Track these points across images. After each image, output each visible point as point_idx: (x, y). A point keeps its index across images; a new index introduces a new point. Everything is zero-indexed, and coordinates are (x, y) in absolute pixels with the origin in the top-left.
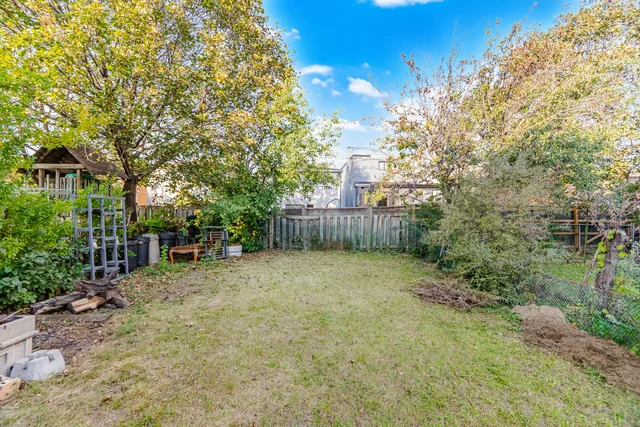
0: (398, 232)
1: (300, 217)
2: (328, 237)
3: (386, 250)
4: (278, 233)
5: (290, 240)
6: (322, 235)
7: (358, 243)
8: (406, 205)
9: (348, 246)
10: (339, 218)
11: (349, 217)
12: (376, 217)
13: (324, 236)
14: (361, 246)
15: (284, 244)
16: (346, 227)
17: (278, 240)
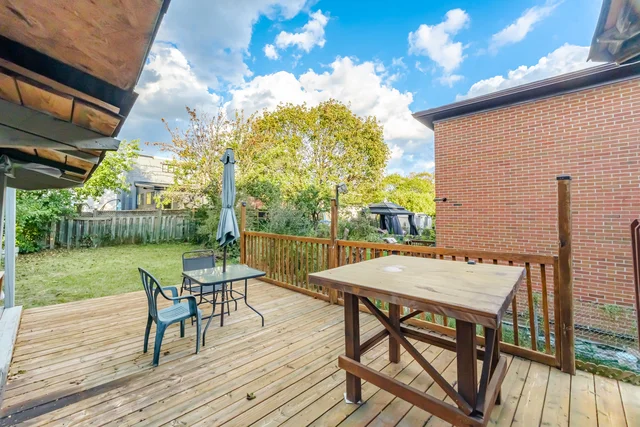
0: (181, 227)
1: (91, 219)
2: (119, 234)
3: (173, 242)
4: (62, 233)
5: (77, 239)
6: (113, 233)
7: (148, 237)
8: (188, 209)
9: (139, 241)
10: (132, 219)
11: (141, 218)
12: (164, 217)
13: (116, 233)
14: (151, 240)
15: (69, 243)
16: (138, 226)
17: (61, 240)
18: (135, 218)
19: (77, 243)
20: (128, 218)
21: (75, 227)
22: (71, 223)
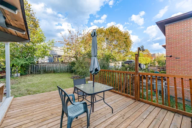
0: (67, 68)
1: (40, 65)
2: (49, 70)
3: (64, 72)
4: (32, 69)
5: (37, 71)
6: (47, 69)
7: (57, 71)
8: (69, 62)
9: (54, 72)
10: (52, 65)
11: (55, 65)
12: (62, 64)
13: (48, 69)
14: (58, 72)
15: (34, 72)
16: (54, 67)
17: (32, 71)
18: (53, 65)
19: (37, 72)
20: (51, 65)
21: (36, 67)
22: (35, 66)
